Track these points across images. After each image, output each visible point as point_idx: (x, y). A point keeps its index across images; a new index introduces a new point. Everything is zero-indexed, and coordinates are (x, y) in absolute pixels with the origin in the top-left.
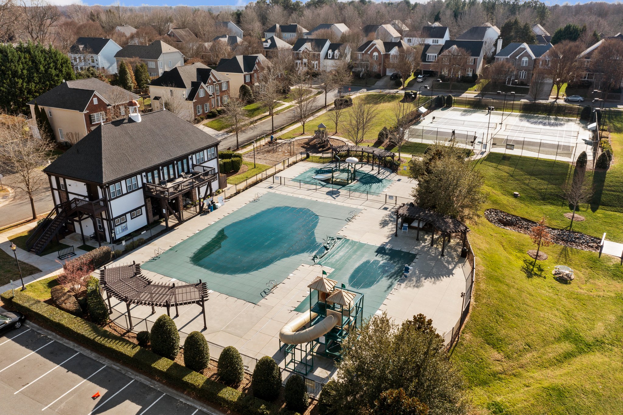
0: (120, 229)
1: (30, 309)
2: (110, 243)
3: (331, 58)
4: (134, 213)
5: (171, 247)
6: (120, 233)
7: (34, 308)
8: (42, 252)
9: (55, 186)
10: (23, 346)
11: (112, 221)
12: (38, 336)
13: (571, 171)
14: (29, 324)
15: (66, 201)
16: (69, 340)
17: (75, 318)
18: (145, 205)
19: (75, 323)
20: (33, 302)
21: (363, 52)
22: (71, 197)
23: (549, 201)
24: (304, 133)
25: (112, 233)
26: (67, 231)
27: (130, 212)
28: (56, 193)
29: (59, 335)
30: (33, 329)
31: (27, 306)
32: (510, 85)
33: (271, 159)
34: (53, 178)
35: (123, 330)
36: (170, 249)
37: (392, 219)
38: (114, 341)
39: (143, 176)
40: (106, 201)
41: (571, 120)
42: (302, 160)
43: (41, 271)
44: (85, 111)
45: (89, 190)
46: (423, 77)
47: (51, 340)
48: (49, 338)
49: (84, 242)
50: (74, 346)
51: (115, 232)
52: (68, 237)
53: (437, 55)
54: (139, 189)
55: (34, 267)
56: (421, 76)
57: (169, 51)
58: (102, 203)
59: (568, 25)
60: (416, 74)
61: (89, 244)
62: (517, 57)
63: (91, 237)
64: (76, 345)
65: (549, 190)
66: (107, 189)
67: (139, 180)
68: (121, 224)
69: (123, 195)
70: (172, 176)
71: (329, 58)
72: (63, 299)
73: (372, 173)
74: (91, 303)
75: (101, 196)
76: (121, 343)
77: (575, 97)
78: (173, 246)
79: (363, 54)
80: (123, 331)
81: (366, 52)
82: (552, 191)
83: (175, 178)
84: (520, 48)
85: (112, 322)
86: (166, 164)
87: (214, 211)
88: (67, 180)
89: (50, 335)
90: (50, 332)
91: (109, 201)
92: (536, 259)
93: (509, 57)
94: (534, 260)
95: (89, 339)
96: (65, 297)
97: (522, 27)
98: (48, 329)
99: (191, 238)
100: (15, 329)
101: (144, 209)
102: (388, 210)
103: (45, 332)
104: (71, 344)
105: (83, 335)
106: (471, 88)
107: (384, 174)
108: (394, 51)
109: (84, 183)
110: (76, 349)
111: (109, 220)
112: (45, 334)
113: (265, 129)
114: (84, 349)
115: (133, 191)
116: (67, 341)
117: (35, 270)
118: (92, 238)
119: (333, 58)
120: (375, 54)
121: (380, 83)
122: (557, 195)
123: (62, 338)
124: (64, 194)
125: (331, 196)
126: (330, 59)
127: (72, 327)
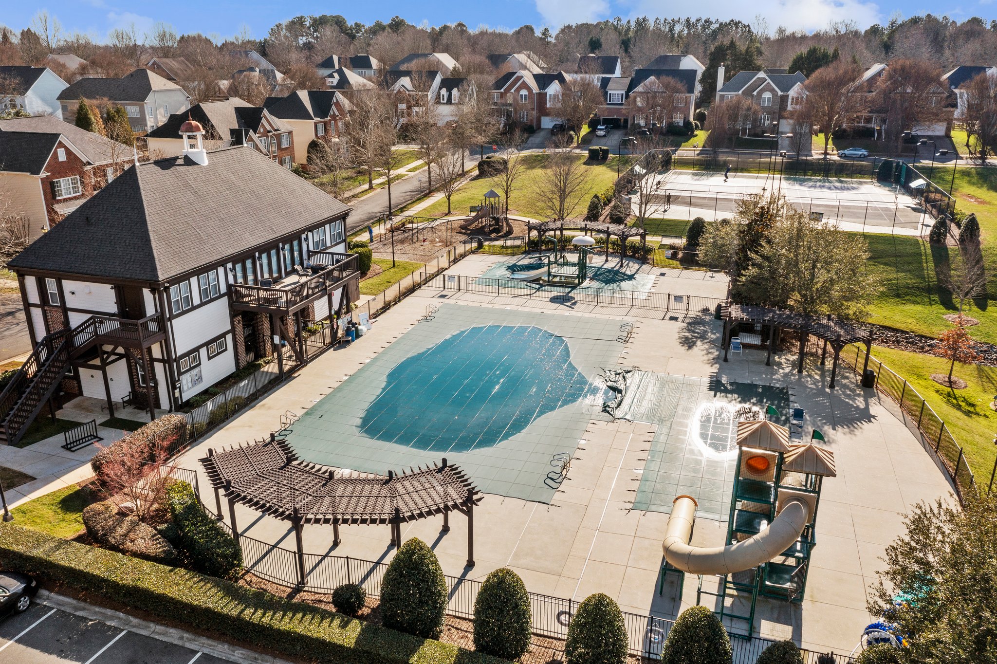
0: (189, 379)
1: (50, 562)
2: (170, 411)
3: (445, 101)
4: (215, 344)
5: (305, 411)
6: (189, 389)
7: (60, 558)
8: (21, 439)
9: (34, 297)
10: (50, 653)
11: (175, 364)
12: (82, 625)
13: (925, 249)
14: (48, 599)
15: (62, 328)
16: (167, 625)
17: (171, 571)
18: (233, 331)
19: (178, 584)
20: (52, 544)
21: (502, 90)
22: (75, 320)
23: (908, 297)
24: (449, 212)
25: (174, 388)
26: (62, 394)
27: (207, 344)
28: (37, 314)
29: (136, 616)
30: (63, 609)
31: (41, 555)
32: (747, 137)
33: (415, 252)
34: (31, 282)
35: (285, 588)
36: (306, 414)
37: (696, 335)
38: (290, 614)
39: (228, 270)
40: (162, 321)
41: (866, 183)
42: (473, 252)
43: (33, 479)
44: (43, 173)
45: (121, 300)
46: (606, 128)
47: (117, 630)
48: (110, 627)
49: (112, 414)
50: (182, 638)
51: (180, 387)
52: (66, 406)
53: (624, 93)
54: (221, 296)
55: (14, 472)
56: (603, 127)
57: (164, 88)
58: (153, 326)
59: (812, 48)
60: (593, 125)
61: (123, 414)
62: (755, 93)
63: (124, 402)
64: (186, 635)
65: (903, 281)
66: (165, 294)
67: (221, 278)
68: (191, 369)
69: (194, 308)
70: (275, 275)
71: (442, 101)
72: (120, 531)
73: (609, 266)
74: (195, 534)
75: (150, 310)
76: (309, 617)
77: (855, 150)
78: (309, 406)
79: (501, 93)
80: (284, 591)
81: (508, 90)
82: (909, 281)
83: (280, 277)
84: (758, 78)
85: (247, 572)
86: (266, 248)
87: (356, 341)
88: (65, 283)
89: (112, 618)
90: (109, 612)
91: (170, 319)
92: (951, 386)
93: (740, 92)
94: (949, 389)
95: (227, 617)
96: (126, 526)
97: (743, 51)
98: (102, 605)
99: (338, 390)
100: (18, 613)
101: (229, 337)
102: (679, 320)
103: (95, 612)
104: (173, 635)
105: (207, 610)
106: (686, 143)
107: (631, 267)
108: (554, 88)
109: (110, 286)
110: (189, 645)
111: (168, 361)
112: (99, 618)
113: (371, 211)
114: (210, 642)
115: (212, 300)
116: (159, 628)
117: (18, 476)
118: (126, 403)
119: (449, 101)
120: (524, 92)
121: (536, 138)
122: (918, 287)
123: (144, 623)
124: (58, 316)
125: (562, 303)
126: (444, 103)
127: (173, 592)
